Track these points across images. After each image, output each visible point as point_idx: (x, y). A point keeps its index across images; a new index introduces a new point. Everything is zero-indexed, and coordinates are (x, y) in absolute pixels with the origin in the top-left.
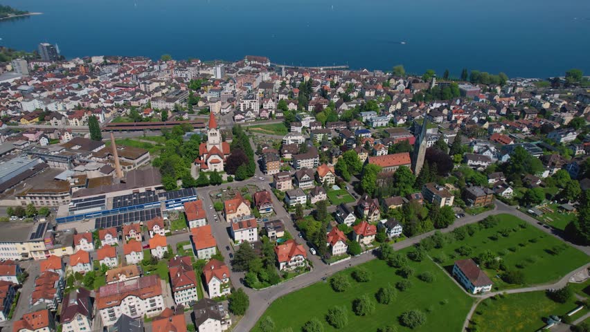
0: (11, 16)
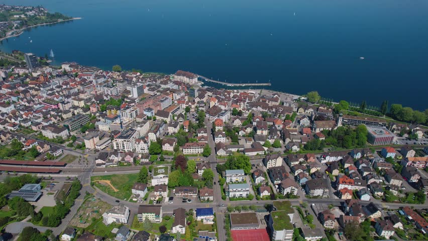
0: (60, 20)
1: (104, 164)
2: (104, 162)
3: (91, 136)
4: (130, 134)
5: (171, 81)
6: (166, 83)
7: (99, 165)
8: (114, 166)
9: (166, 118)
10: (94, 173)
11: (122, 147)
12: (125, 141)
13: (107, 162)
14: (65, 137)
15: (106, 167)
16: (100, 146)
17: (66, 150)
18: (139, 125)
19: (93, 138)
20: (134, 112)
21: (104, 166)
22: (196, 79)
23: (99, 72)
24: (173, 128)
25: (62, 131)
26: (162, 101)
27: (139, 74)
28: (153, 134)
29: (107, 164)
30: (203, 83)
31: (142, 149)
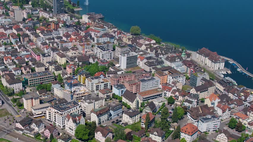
1: (22, 130)
2: (22, 128)
3: (30, 97)
4: (69, 107)
5: (181, 59)
6: (172, 60)
7: (18, 129)
8: (32, 136)
9: (131, 103)
10: (8, 136)
11: (54, 120)
12: (58, 113)
13: (27, 129)
14: (17, 90)
15: (23, 134)
16: (35, 110)
17: (7, 103)
18: (88, 101)
19: (32, 99)
20: (103, 85)
21: (21, 132)
22: (222, 65)
23: (113, 30)
24: (128, 117)
25: (15, 83)
26: (143, 81)
27: (153, 41)
28: (95, 115)
29: (25, 131)
30: (229, 72)
31: (70, 129)
